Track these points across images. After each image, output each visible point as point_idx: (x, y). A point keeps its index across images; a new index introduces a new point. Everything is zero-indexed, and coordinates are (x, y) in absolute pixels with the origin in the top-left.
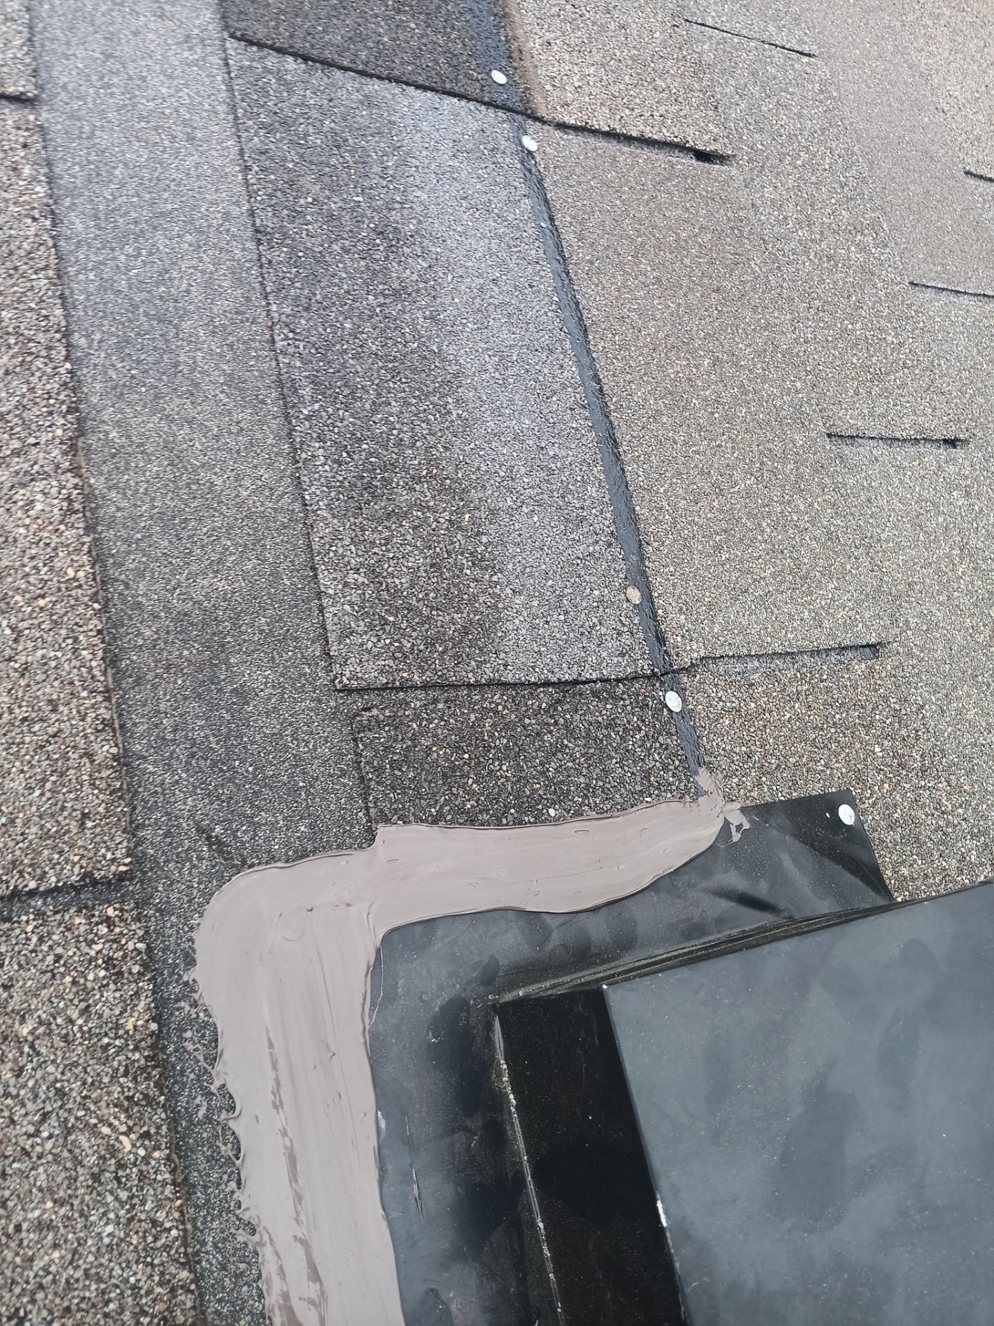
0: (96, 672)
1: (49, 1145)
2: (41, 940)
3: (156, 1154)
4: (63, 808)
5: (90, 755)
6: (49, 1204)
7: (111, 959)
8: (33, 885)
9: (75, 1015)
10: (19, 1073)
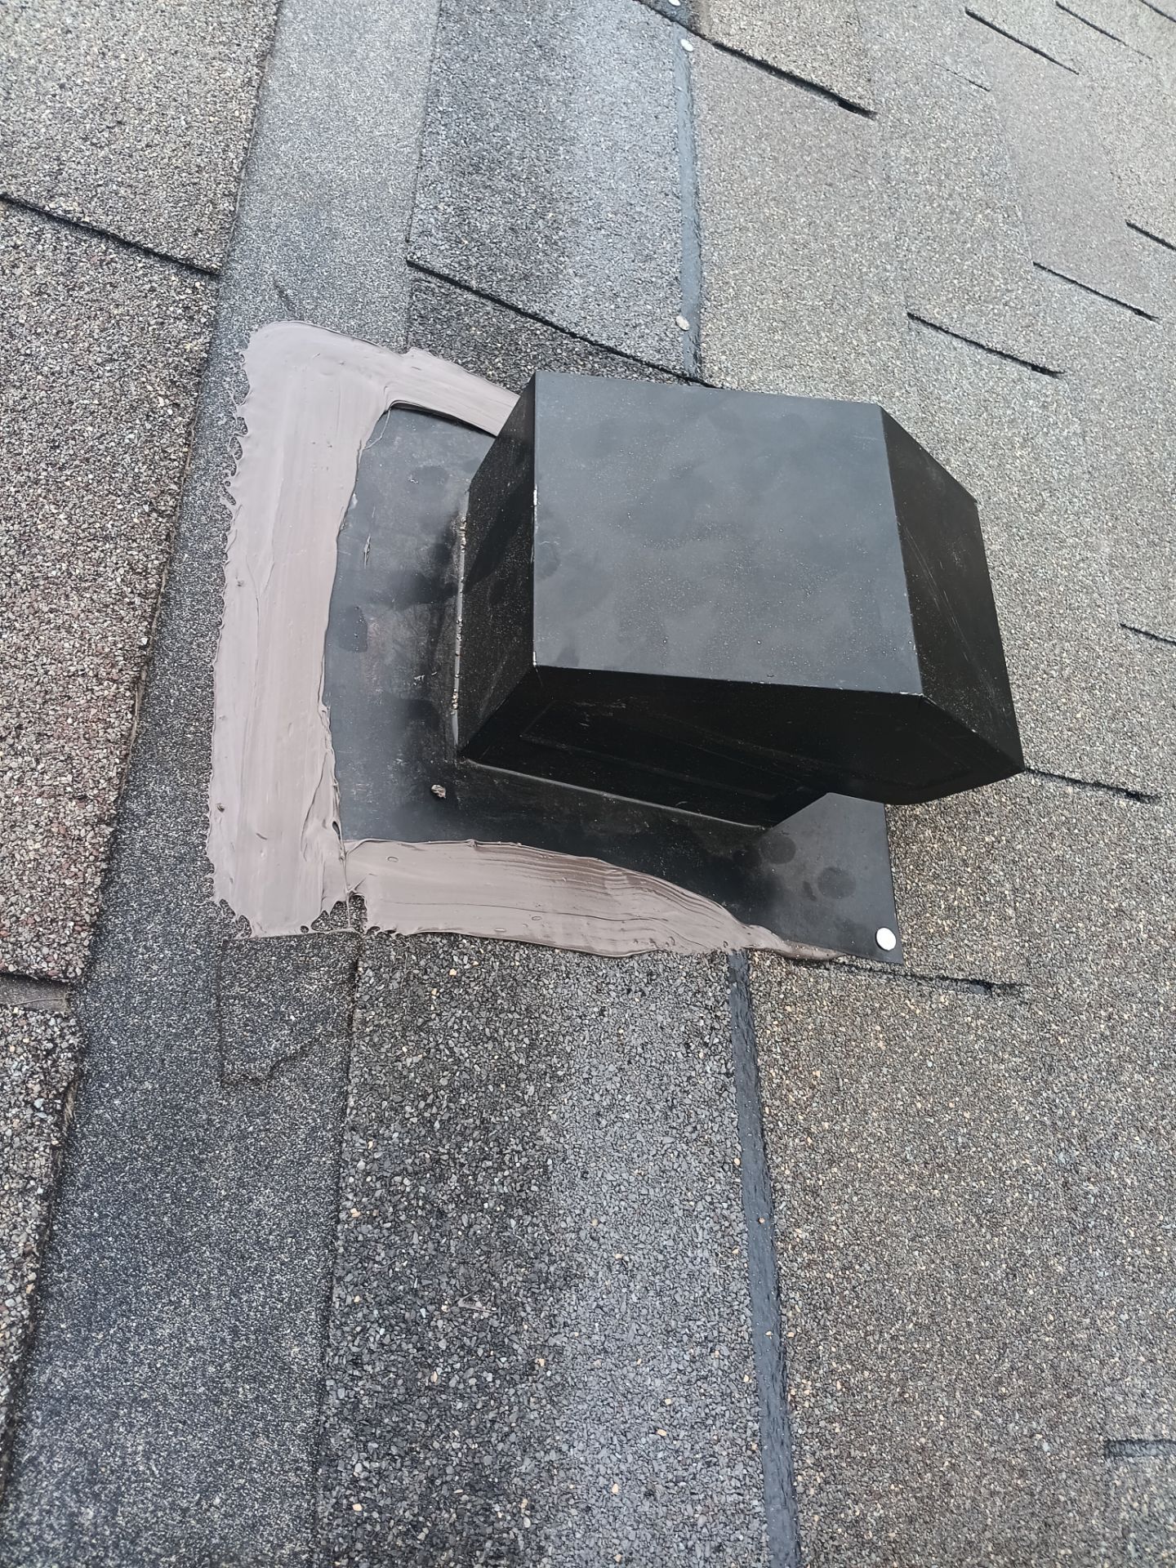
4: (186, 220)
5: (214, 204)
7: (188, 307)
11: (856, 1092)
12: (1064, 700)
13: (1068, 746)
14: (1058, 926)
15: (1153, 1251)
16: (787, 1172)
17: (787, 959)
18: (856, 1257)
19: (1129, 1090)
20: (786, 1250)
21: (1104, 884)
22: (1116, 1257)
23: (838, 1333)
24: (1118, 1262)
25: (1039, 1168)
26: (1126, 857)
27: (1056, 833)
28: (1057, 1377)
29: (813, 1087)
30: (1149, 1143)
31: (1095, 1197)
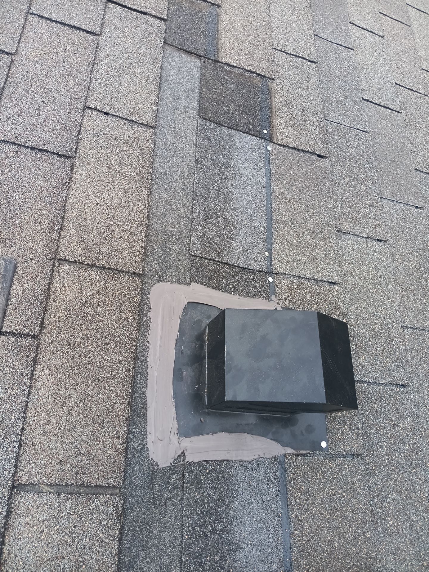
0: (144, 237)
1: (117, 313)
2: (123, 279)
3: (135, 322)
4: (132, 259)
5: (139, 252)
6: (115, 322)
7: (135, 287)
8: (124, 270)
9: (126, 294)
10: (115, 300)
11: (313, 491)
12: (381, 357)
13: (382, 373)
14: (375, 432)
15: (397, 528)
16: (294, 516)
17: (296, 455)
18: (312, 537)
19: (393, 480)
20: (293, 537)
21: (390, 417)
22: (386, 530)
23: (306, 558)
24: (386, 532)
25: (364, 507)
26: (398, 407)
27: (376, 402)
28: (366, 567)
29: (301, 492)
30: (398, 495)
31: (381, 513)
